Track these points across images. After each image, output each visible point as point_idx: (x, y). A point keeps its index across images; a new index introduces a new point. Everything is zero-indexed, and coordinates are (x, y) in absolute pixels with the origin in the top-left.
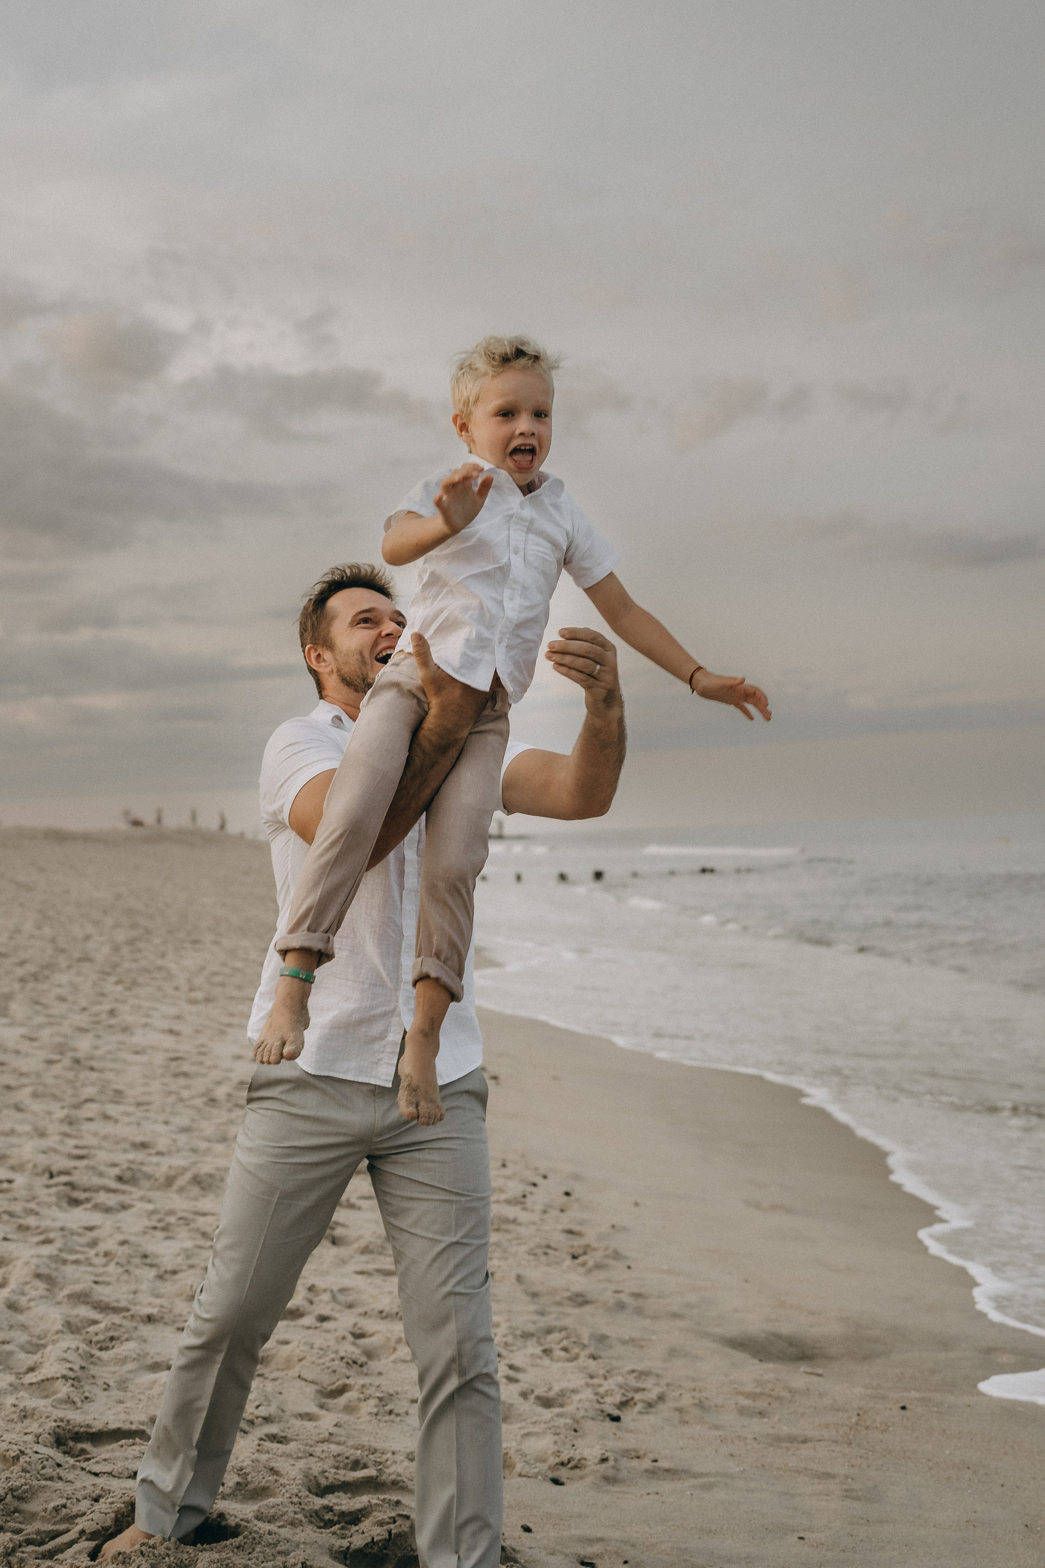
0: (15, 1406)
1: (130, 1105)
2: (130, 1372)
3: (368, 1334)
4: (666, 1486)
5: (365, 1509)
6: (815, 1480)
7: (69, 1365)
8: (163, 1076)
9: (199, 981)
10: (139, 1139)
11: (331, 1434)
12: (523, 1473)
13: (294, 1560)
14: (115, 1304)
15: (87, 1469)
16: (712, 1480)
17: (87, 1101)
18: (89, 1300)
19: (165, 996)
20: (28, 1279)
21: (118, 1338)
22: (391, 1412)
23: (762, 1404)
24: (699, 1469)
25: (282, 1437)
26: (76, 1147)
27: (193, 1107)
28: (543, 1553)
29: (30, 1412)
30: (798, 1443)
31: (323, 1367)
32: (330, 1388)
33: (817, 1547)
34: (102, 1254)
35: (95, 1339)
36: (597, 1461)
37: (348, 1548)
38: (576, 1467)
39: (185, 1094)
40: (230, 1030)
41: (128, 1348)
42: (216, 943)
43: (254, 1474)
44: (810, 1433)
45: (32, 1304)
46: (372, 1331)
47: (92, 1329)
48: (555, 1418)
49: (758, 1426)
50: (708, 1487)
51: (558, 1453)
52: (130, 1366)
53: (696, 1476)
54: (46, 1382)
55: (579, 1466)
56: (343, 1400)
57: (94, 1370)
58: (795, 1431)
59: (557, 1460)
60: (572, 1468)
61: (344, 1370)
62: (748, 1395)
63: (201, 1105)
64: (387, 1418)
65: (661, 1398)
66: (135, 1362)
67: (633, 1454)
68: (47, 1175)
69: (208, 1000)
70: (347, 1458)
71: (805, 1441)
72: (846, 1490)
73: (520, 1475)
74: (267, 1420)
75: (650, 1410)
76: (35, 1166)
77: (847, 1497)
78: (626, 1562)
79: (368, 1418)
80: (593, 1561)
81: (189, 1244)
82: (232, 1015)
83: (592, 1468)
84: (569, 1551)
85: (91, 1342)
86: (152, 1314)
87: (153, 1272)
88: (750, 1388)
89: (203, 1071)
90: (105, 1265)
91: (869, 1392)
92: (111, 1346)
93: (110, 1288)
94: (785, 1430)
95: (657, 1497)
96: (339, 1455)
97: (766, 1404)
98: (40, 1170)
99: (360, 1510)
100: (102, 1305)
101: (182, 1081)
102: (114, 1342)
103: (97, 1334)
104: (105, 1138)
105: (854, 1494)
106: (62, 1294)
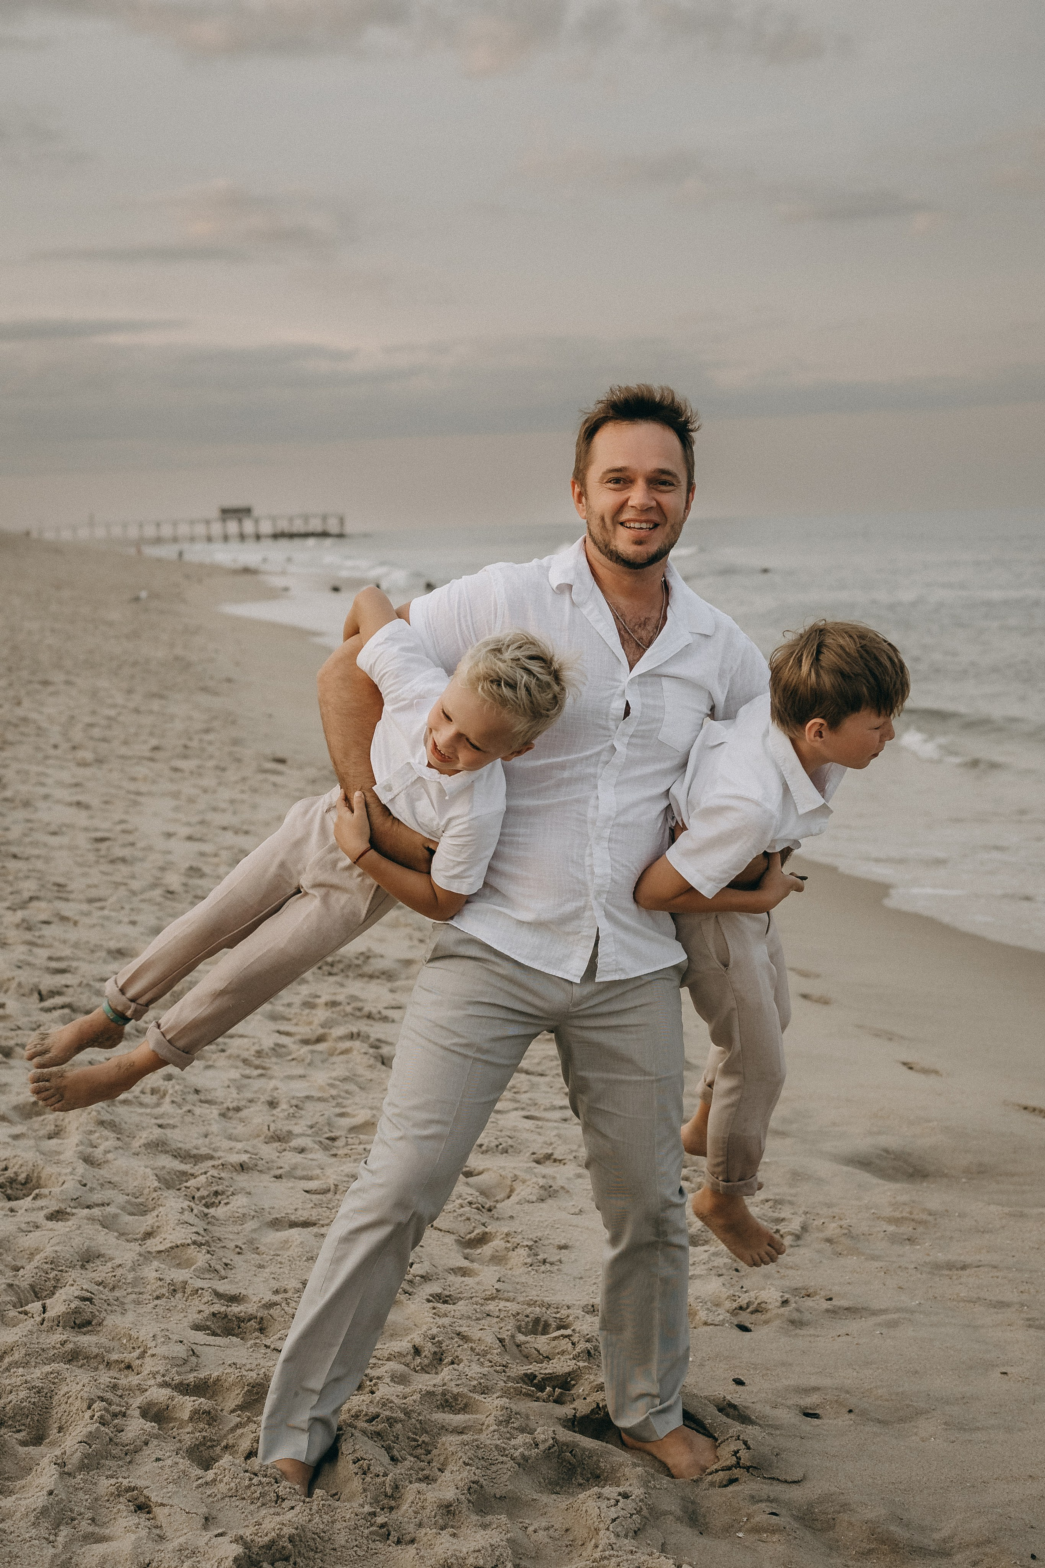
0: (160, 1280)
1: (81, 901)
2: (254, 1230)
3: (476, 1171)
4: (854, 1326)
5: (574, 1371)
6: (993, 1310)
7: (194, 1229)
8: (97, 862)
9: (77, 734)
10: (113, 945)
11: (498, 1290)
12: (709, 1321)
13: (542, 1436)
14: (195, 1152)
15: (272, 1347)
16: (895, 1316)
17: (31, 899)
18: (168, 1149)
19: (47, 757)
20: (91, 1127)
21: (223, 1193)
22: (544, 1262)
23: (906, 1229)
24: (875, 1305)
25: (447, 1296)
26: (50, 959)
27: (149, 901)
28: (768, 1408)
29: (179, 1286)
30: (957, 1270)
31: (455, 1214)
32: (469, 1236)
33: (1023, 1382)
34: (148, 1091)
35: (198, 1195)
36: (778, 1304)
37: (575, 1416)
38: (756, 1311)
39: (135, 885)
40: (142, 799)
41: (239, 1203)
42: (68, 683)
43: (448, 1342)
44: (969, 1260)
45: (110, 1156)
46: (481, 1168)
47: (192, 1183)
48: (713, 1258)
49: (912, 1255)
50: (893, 1325)
51: (733, 1298)
52: (250, 1225)
53: (874, 1313)
54: (176, 1250)
55: (760, 1309)
56: (487, 1250)
57: (217, 1231)
58: (952, 1257)
59: (735, 1305)
60: (752, 1313)
61: (478, 1217)
62: (891, 1220)
63: (159, 899)
64: (543, 1268)
65: (804, 1228)
66: (255, 1219)
67: (804, 1292)
68: (36, 996)
69: (100, 761)
70: (527, 1316)
71: (964, 1268)
72: (1028, 1320)
73: (706, 1324)
74: (425, 1278)
75: (799, 1242)
76: (20, 985)
77: (1030, 1326)
78: (850, 1411)
79: (524, 1269)
80: (817, 1412)
81: (234, 1074)
82: (134, 779)
83: (775, 1312)
84: (790, 1402)
85: (193, 1198)
86: (244, 1161)
87: (215, 1112)
88: (888, 1212)
89: (139, 854)
90: (158, 1105)
91: (1007, 1210)
92: (217, 1201)
93: (177, 1131)
94: (941, 1257)
95: (849, 1338)
96: (518, 1314)
97: (910, 1229)
98: (26, 990)
99: (569, 1374)
100: (182, 1153)
101: (124, 869)
102: (219, 1197)
103: (198, 1189)
104: (76, 945)
105: (1037, 1323)
106: (136, 1144)
